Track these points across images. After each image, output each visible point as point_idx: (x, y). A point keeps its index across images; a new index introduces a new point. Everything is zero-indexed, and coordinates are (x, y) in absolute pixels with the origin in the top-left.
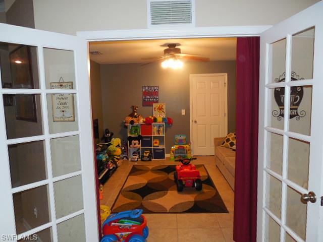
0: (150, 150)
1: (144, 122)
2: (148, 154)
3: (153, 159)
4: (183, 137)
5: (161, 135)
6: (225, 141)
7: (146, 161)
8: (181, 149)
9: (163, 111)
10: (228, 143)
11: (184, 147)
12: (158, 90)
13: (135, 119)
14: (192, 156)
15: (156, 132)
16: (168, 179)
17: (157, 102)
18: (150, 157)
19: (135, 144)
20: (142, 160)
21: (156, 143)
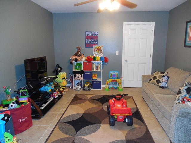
0: (90, 82)
1: (86, 60)
2: (88, 85)
3: (92, 89)
4: (116, 73)
5: (99, 70)
6: (152, 79)
7: (86, 90)
8: (114, 82)
9: (101, 52)
10: (155, 81)
11: (116, 81)
12: (98, 34)
13: (78, 58)
14: (123, 87)
15: (95, 68)
16: (102, 110)
17: (97, 44)
18: (89, 87)
19: (78, 77)
20: (84, 90)
21: (95, 77)
